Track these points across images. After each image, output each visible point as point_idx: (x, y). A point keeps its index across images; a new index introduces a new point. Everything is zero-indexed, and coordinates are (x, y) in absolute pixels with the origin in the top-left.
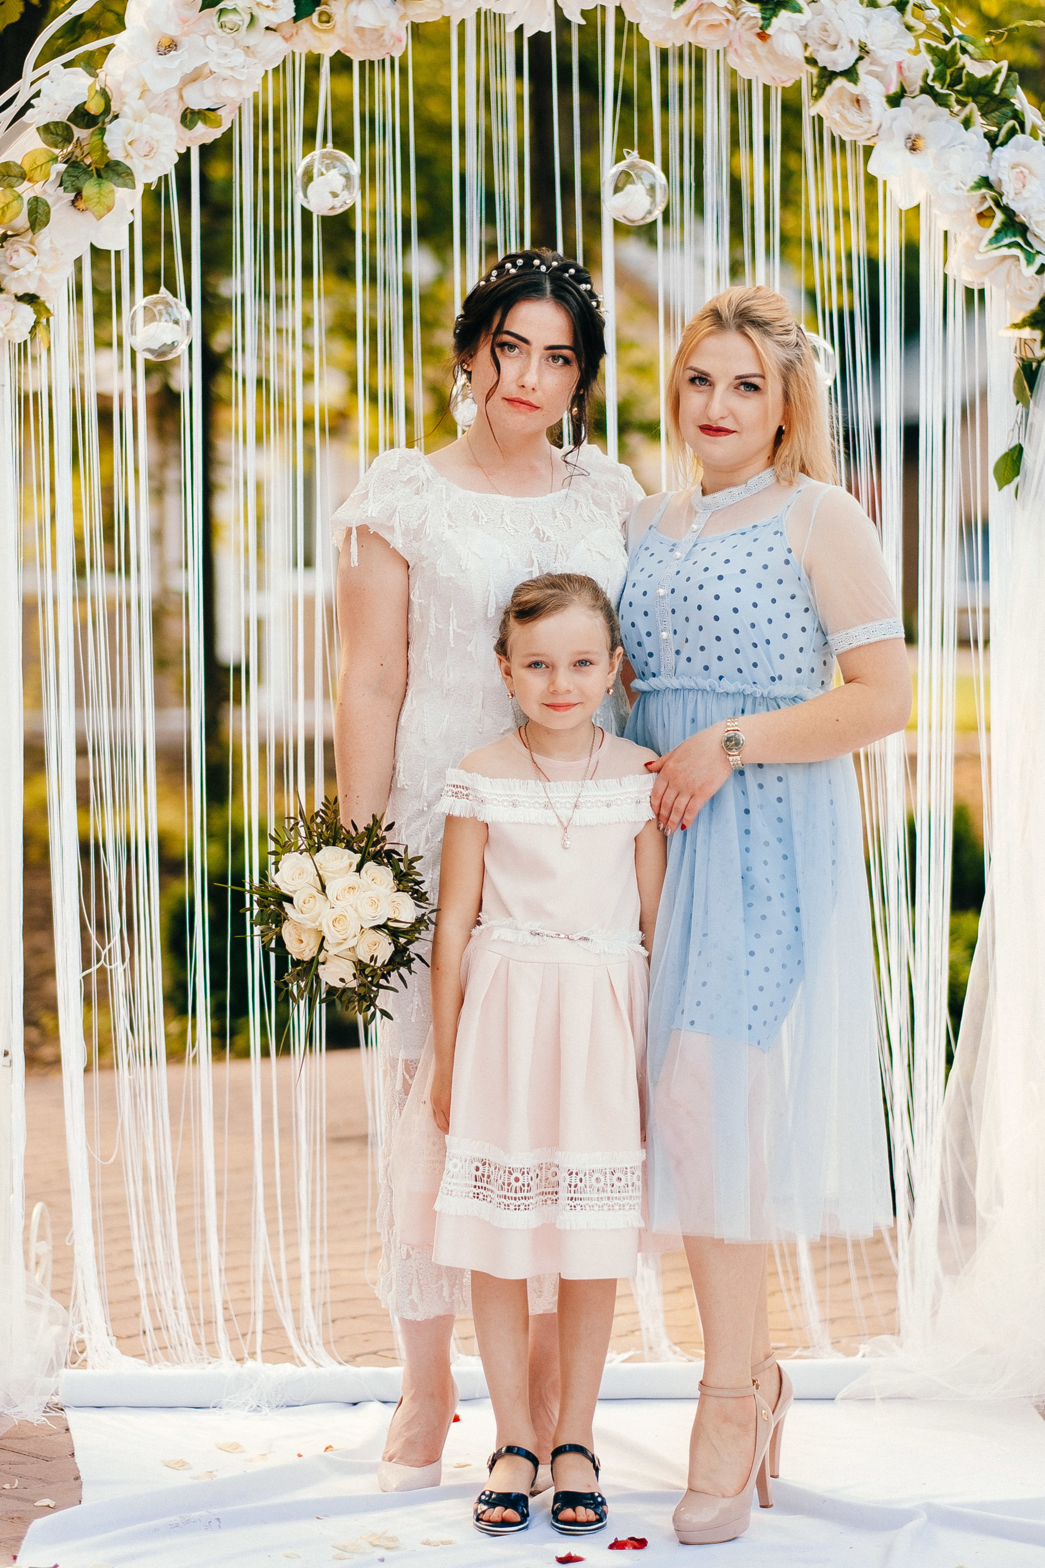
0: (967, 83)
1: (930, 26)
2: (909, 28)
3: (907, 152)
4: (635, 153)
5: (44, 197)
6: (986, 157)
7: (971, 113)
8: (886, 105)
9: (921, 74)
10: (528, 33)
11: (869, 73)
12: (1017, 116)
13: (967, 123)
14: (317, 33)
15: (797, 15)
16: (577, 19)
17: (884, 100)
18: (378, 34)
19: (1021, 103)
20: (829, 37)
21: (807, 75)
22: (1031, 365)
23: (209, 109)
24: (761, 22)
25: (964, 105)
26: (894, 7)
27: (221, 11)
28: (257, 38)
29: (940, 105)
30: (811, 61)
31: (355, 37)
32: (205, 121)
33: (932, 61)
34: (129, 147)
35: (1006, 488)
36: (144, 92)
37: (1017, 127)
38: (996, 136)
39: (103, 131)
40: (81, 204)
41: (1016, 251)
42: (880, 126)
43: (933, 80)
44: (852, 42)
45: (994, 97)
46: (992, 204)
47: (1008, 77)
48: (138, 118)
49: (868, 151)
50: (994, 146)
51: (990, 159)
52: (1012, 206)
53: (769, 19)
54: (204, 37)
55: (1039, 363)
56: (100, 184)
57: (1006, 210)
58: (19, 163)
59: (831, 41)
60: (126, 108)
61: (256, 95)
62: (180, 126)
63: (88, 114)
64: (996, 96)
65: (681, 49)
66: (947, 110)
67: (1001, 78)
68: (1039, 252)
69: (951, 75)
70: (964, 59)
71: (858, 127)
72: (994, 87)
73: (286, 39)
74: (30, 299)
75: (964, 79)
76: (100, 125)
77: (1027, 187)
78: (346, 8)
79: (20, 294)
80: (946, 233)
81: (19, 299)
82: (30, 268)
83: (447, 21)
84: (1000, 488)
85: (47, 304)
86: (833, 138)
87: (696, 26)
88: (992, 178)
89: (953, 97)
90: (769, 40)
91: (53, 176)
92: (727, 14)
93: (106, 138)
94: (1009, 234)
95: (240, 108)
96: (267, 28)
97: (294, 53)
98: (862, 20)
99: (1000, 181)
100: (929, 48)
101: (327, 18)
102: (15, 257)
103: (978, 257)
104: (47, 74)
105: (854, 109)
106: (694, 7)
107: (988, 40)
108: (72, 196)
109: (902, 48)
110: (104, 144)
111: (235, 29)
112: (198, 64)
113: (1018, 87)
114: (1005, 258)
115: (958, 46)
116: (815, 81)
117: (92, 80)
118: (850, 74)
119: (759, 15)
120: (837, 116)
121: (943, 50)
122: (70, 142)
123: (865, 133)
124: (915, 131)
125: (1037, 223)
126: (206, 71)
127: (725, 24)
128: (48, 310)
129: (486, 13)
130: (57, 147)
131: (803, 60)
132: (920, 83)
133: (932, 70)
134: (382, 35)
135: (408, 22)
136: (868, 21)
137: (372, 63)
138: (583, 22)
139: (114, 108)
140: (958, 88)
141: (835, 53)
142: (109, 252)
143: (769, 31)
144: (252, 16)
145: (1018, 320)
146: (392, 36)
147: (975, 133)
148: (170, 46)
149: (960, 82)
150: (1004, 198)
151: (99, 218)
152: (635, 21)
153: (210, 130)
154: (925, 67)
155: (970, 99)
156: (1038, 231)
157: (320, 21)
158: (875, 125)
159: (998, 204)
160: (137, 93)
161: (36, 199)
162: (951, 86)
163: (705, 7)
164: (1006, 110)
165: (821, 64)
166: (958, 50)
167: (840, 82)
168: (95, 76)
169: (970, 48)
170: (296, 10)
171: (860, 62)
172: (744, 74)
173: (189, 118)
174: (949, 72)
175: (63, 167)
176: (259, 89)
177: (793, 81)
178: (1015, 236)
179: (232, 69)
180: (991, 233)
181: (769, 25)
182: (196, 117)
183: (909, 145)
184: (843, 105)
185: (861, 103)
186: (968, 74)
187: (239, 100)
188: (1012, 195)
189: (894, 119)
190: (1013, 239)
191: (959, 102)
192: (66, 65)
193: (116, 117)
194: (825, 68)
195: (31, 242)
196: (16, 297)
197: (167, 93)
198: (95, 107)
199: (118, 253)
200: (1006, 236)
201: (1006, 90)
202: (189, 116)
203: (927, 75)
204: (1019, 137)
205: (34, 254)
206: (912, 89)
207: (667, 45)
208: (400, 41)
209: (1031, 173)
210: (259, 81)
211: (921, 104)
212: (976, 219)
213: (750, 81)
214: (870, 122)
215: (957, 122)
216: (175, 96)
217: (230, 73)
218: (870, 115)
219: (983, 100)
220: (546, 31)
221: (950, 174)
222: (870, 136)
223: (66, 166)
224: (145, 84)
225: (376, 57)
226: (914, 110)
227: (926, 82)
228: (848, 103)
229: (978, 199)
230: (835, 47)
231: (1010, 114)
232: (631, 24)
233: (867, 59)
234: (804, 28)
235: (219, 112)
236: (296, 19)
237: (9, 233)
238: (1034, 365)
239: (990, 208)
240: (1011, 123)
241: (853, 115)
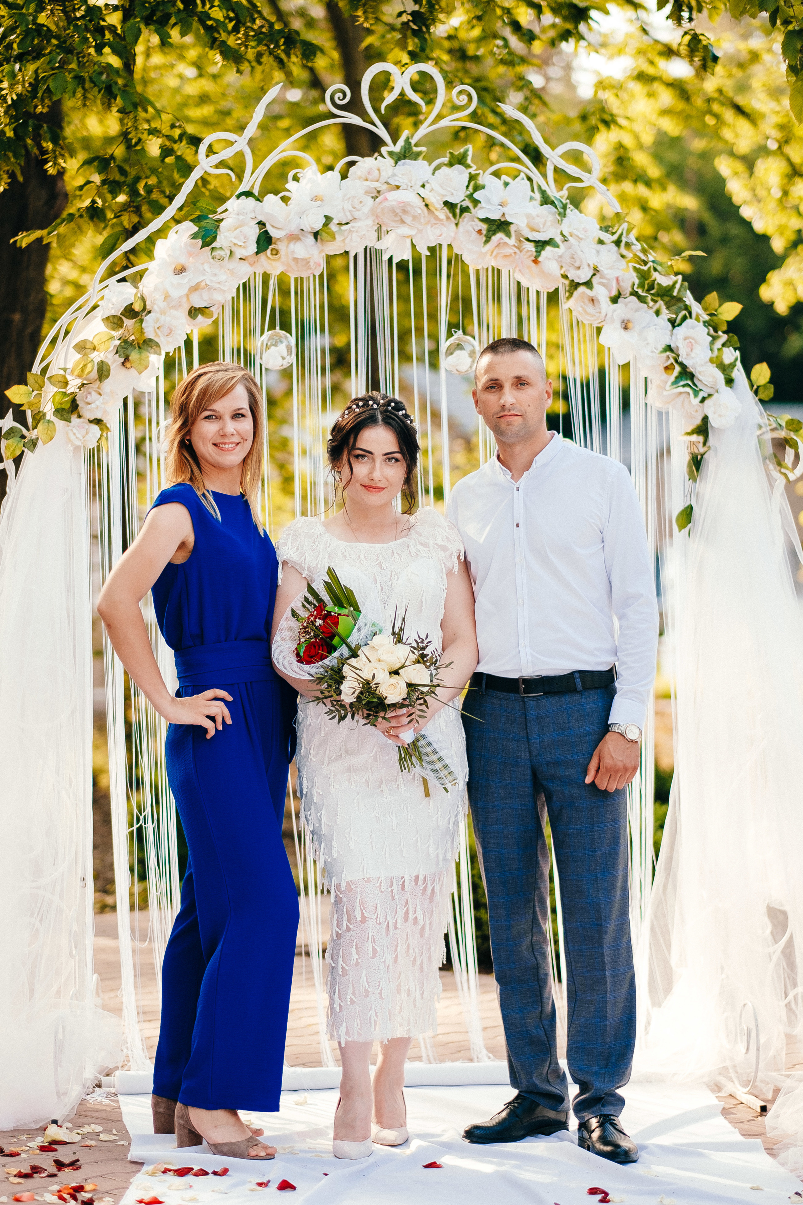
0: (658, 289)
1: (635, 255)
2: (623, 256)
3: (622, 330)
4: (460, 332)
5: (105, 360)
6: (669, 333)
7: (660, 307)
8: (610, 303)
9: (630, 284)
10: (395, 261)
11: (600, 283)
12: (687, 308)
13: (658, 313)
14: (269, 261)
15: (556, 249)
16: (425, 252)
17: (608, 300)
18: (306, 262)
19: (690, 301)
20: (575, 262)
21: (562, 285)
22: (697, 458)
23: (205, 307)
24: (535, 254)
25: (656, 302)
26: (613, 244)
27: (213, 248)
28: (234, 264)
29: (642, 302)
30: (565, 277)
31: (292, 263)
32: (203, 314)
33: (637, 276)
34: (157, 331)
35: (683, 530)
36: (167, 297)
37: (688, 315)
38: (675, 321)
39: (142, 321)
40: (128, 365)
41: (687, 389)
42: (606, 315)
43: (637, 288)
44: (589, 265)
45: (673, 297)
46: (673, 361)
47: (682, 285)
48: (163, 312)
49: (599, 330)
50: (674, 327)
51: (672, 334)
52: (685, 362)
53: (540, 252)
54: (203, 264)
55: (702, 455)
56: (140, 353)
57: (682, 365)
58: (91, 339)
59: (577, 265)
60: (156, 307)
61: (233, 298)
62: (188, 317)
63: (133, 310)
64: (675, 297)
65: (487, 269)
66: (645, 305)
67: (678, 286)
68: (701, 390)
69: (648, 284)
70: (655, 275)
71: (593, 316)
72: (673, 291)
73: (251, 265)
74: (98, 422)
75: (656, 286)
76: (140, 317)
77: (694, 351)
78: (287, 246)
79: (92, 418)
80: (646, 378)
81: (91, 422)
82: (98, 403)
83: (347, 253)
84: (680, 531)
85: (108, 425)
86: (578, 322)
87: (496, 256)
88: (673, 346)
89: (649, 298)
90: (539, 264)
91: (112, 348)
92: (514, 248)
93: (143, 325)
94: (683, 378)
95: (223, 306)
96: (240, 259)
97: (255, 273)
98: (595, 252)
99: (678, 347)
100: (635, 268)
101: (276, 252)
102: (89, 397)
103: (665, 393)
104: (107, 286)
105: (591, 305)
106: (496, 244)
107: (669, 263)
108: (122, 360)
109: (618, 268)
110: (142, 328)
111: (221, 259)
112: (199, 280)
113: (688, 292)
114: (681, 393)
115: (652, 268)
116: (567, 288)
117: (134, 290)
118: (588, 284)
119: (534, 249)
120: (580, 309)
121: (643, 270)
122: (122, 327)
123: (597, 319)
124: (627, 317)
125: (700, 372)
126: (203, 284)
127: (513, 255)
128: (108, 429)
129: (370, 249)
130: (114, 330)
131: (560, 276)
132: (630, 289)
133: (637, 282)
134: (309, 262)
135: (324, 254)
136: (598, 252)
137: (302, 279)
138: (429, 254)
139: (148, 307)
140: (652, 292)
141: (579, 272)
142: (144, 393)
143: (540, 259)
144: (231, 251)
145: (689, 430)
146: (315, 263)
147: (663, 319)
148: (181, 270)
149: (653, 288)
150: (680, 358)
151: (140, 373)
152: (460, 253)
153: (206, 320)
154: (632, 280)
155: (659, 299)
156: (700, 377)
157: (272, 254)
158: (603, 314)
159: (676, 361)
160: (163, 297)
161: (102, 362)
162: (648, 291)
163: (502, 245)
164: (681, 305)
165: (571, 278)
166: (652, 270)
167: (582, 289)
168: (136, 287)
169: (659, 268)
170: (257, 248)
171: (594, 277)
172: (524, 284)
173: (194, 312)
174: (647, 282)
175: (118, 342)
176: (235, 295)
177: (554, 288)
178: (686, 380)
179: (219, 283)
180: (672, 379)
181: (539, 255)
182: (197, 312)
183: (624, 326)
184: (584, 302)
185: (595, 302)
186: (658, 284)
187: (223, 301)
188: (685, 356)
189: (614, 311)
190: (686, 382)
191: (652, 300)
192: (119, 281)
193: (150, 312)
194: (573, 281)
195: (99, 388)
196: (89, 420)
197: (180, 297)
198: (137, 307)
199: (149, 393)
200: (682, 380)
201: (681, 293)
202: (193, 311)
203: (634, 285)
204: (688, 321)
205: (100, 394)
206: (624, 293)
207: (479, 267)
208: (320, 265)
209: (696, 342)
210: (235, 290)
211: (630, 302)
212: (663, 371)
213: (528, 289)
214: (600, 313)
215: (652, 312)
216: (185, 300)
217: (218, 286)
218: (600, 309)
219: (667, 299)
220: (405, 258)
221: (648, 344)
222: (600, 321)
223: (119, 342)
224: (167, 293)
225: (304, 275)
226: (626, 305)
227: (633, 289)
228: (587, 301)
229: (665, 358)
230: (579, 268)
231: (683, 307)
232: (457, 255)
233: (598, 275)
234: (560, 257)
235: (211, 309)
236: (257, 253)
237: (85, 382)
238: (699, 457)
239: (672, 364)
240: (684, 312)
241: (590, 309)
